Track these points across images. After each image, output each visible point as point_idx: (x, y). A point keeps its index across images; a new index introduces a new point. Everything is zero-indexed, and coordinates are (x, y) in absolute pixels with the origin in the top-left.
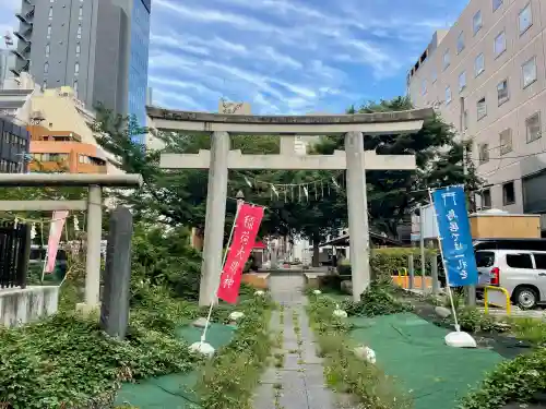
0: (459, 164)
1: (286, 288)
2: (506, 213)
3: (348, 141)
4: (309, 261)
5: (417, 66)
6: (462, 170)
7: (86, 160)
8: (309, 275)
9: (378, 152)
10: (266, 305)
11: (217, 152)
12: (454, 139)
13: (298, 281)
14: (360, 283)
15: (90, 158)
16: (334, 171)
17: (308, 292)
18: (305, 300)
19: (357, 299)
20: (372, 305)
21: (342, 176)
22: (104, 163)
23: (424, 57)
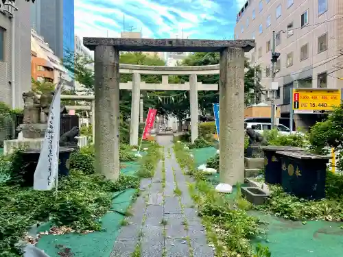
0: (253, 78)
1: (165, 141)
2: (267, 105)
3: (190, 78)
4: (177, 129)
5: (242, 10)
6: (253, 82)
7: (42, 69)
8: (175, 135)
9: (203, 83)
10: (157, 146)
11: (136, 83)
12: (250, 65)
13: (170, 138)
14: (194, 136)
15: (45, 67)
16: (184, 91)
17: (174, 142)
18: (173, 145)
19: (193, 142)
20: (198, 145)
21: (187, 93)
22: (52, 69)
23: (246, 5)
